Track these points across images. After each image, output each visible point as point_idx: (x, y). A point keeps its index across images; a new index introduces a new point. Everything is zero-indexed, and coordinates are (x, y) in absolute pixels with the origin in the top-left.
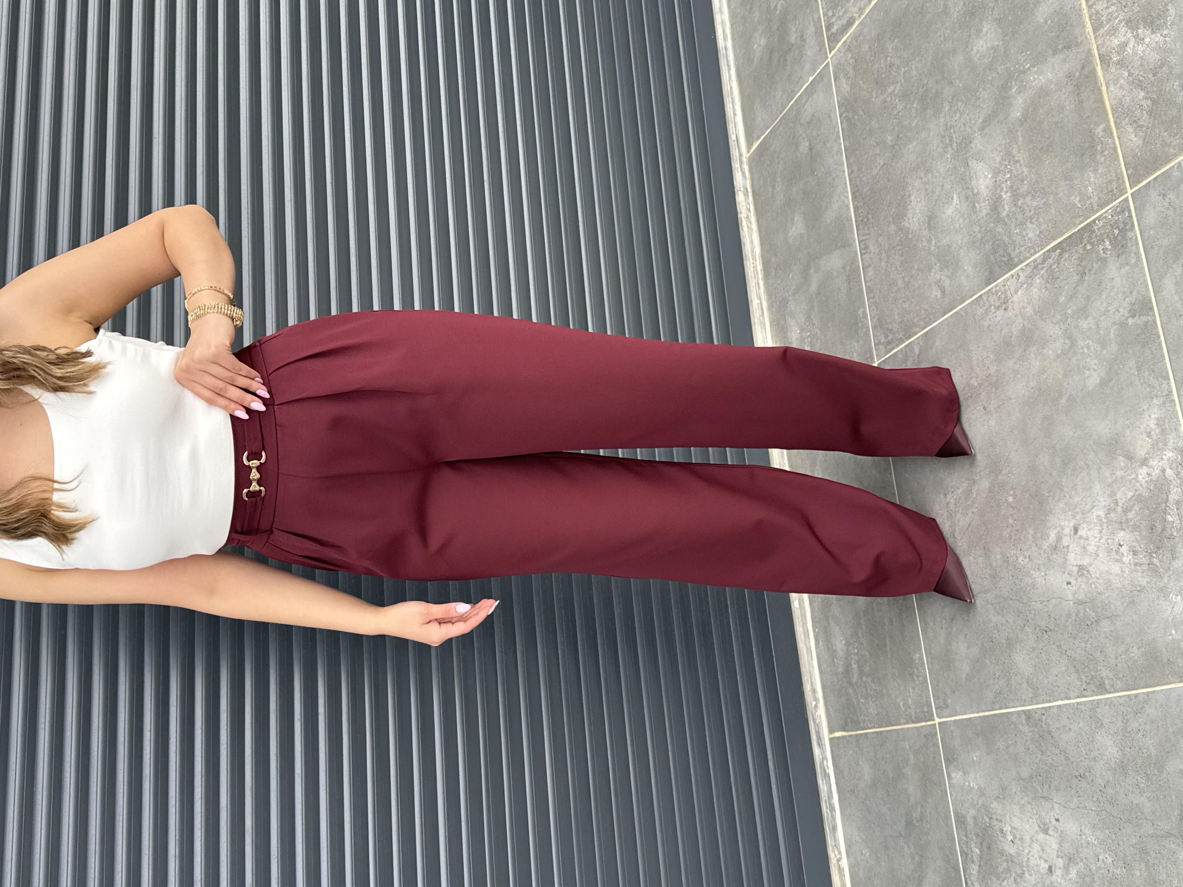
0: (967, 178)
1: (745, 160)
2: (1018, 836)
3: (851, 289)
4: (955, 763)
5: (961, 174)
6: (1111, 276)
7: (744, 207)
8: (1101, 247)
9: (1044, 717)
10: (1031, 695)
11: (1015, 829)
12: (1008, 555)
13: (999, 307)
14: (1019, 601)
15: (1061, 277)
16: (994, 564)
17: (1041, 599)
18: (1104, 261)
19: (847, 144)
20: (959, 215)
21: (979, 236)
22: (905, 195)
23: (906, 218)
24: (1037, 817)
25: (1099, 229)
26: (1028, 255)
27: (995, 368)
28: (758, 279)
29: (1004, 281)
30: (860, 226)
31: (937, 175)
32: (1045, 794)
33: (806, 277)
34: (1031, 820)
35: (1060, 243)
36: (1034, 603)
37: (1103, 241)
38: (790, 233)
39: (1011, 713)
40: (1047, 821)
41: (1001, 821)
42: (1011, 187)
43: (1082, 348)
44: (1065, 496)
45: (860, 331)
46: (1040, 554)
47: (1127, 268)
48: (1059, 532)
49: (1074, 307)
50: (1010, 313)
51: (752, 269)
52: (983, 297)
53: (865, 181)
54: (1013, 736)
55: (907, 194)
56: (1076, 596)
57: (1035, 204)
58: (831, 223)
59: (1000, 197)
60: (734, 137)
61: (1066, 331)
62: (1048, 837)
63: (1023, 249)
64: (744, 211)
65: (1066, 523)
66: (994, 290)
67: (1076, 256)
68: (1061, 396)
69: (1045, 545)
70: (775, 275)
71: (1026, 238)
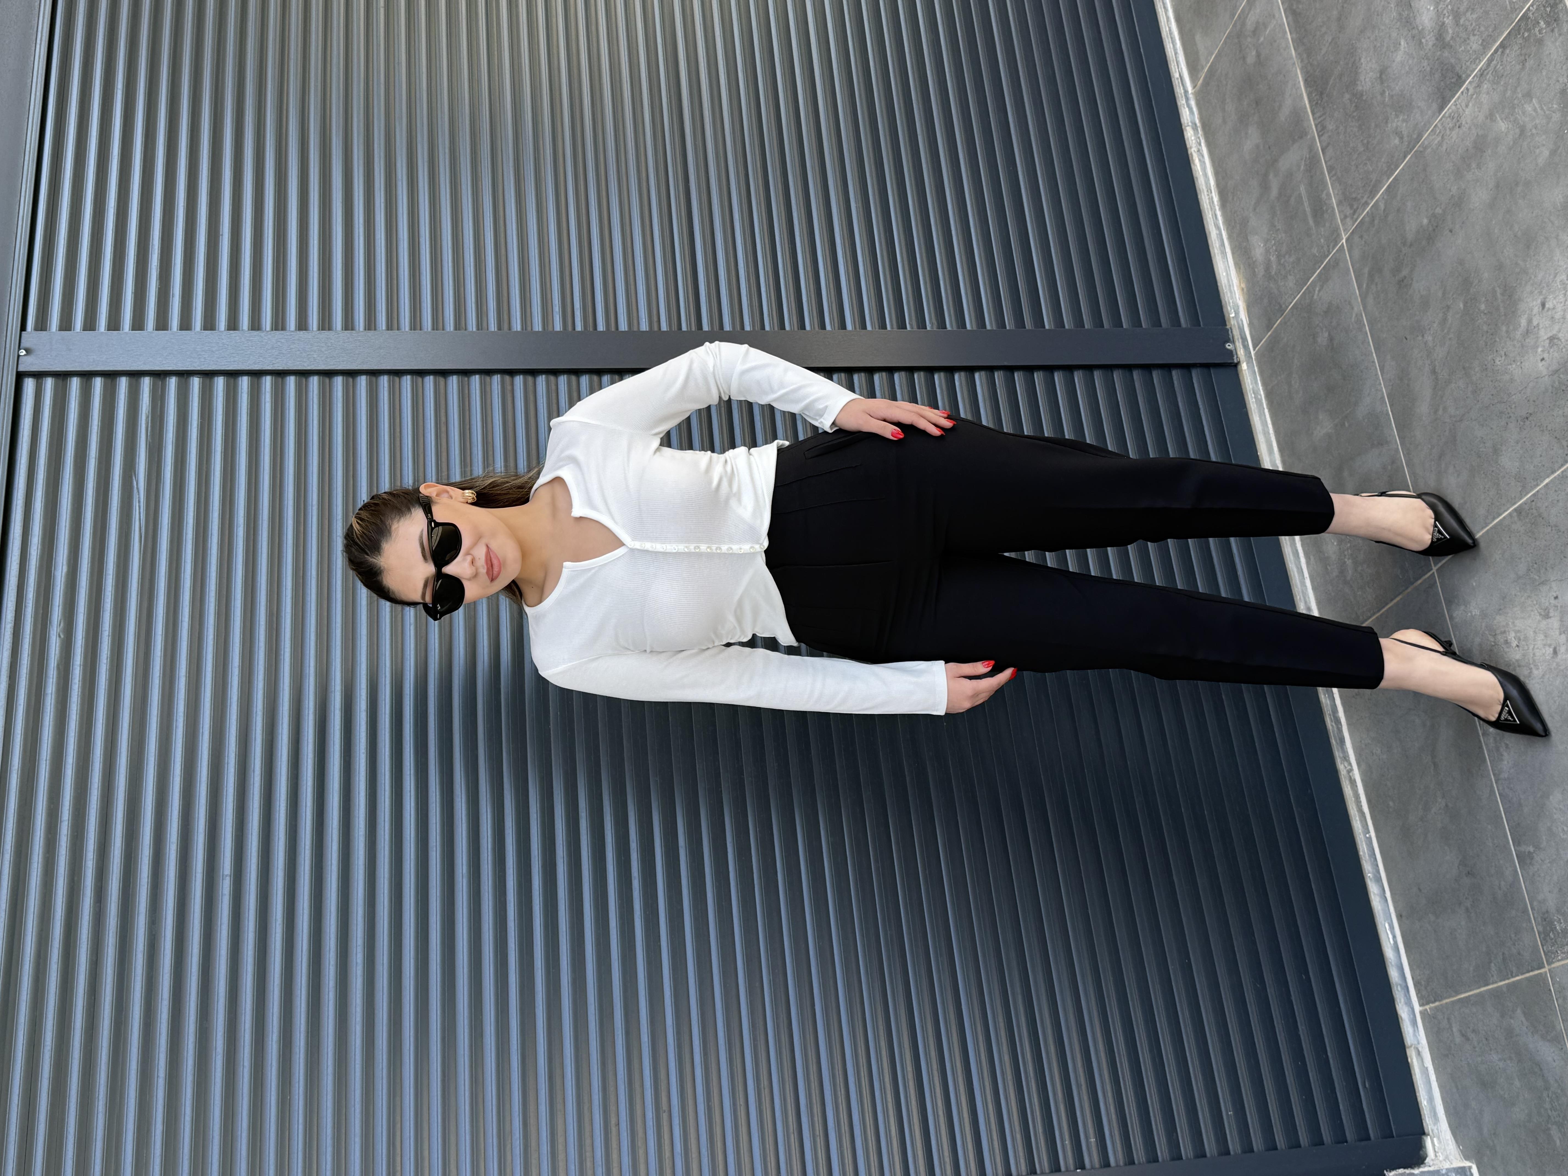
0: (1412, 19)
1: (1191, 96)
2: (1522, 638)
3: (1312, 177)
4: (1456, 601)
5: (1406, 18)
6: (1547, 52)
7: (1194, 141)
8: (1537, 30)
9: (1534, 503)
10: (1520, 489)
11: (1519, 631)
12: (1486, 363)
13: (1453, 127)
14: (1500, 402)
15: (1505, 74)
16: (1474, 378)
17: (1520, 389)
18: (1540, 42)
19: (1294, 35)
20: (1407, 57)
21: (1428, 69)
22: (1355, 61)
23: (1358, 83)
24: (1537, 606)
25: (1533, 14)
26: (1474, 66)
27: (1456, 187)
28: (1215, 210)
29: (1455, 101)
30: (1316, 110)
31: (1383, 28)
32: (1543, 580)
33: (1265, 186)
34: (1532, 613)
35: (1502, 42)
36: (1514, 397)
37: (1538, 23)
38: (1245, 150)
39: (1504, 518)
40: (1547, 604)
41: (1505, 632)
42: (1452, 10)
43: (1531, 130)
44: (1530, 278)
45: (1325, 215)
46: (1514, 346)
47: (1561, 38)
48: (1529, 314)
49: (1520, 95)
50: (1464, 129)
51: (1208, 201)
52: (1439, 125)
53: (1315, 63)
54: (1508, 539)
55: (1357, 58)
56: (1550, 369)
57: (1474, 16)
58: (1286, 120)
59: (1444, 23)
60: (1177, 75)
61: (1514, 121)
62: (1549, 620)
63: (1468, 64)
64: (1194, 145)
65: (1535, 303)
66: (1447, 115)
67: (1516, 47)
68: (1517, 184)
69: (1518, 334)
70: (1233, 199)
71: (1471, 52)
